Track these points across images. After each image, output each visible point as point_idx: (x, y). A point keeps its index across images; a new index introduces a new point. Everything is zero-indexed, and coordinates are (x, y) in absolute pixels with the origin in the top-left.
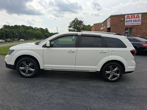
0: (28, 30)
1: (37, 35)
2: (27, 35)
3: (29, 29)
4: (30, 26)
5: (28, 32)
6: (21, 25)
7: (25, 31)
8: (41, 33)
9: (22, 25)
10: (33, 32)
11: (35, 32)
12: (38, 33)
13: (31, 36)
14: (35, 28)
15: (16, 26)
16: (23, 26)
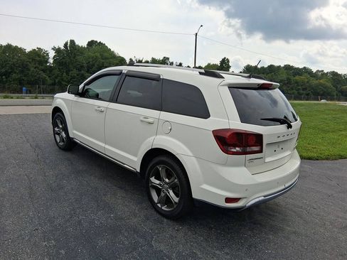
0: (297, 78)
1: (319, 90)
2: (292, 89)
3: (301, 75)
4: (305, 67)
5: (297, 82)
6: (282, 66)
7: (288, 79)
8: (329, 84)
9: (285, 66)
10: (308, 82)
11: (314, 82)
12: (321, 84)
13: (302, 92)
14: (318, 71)
15: (271, 67)
16: (288, 68)
